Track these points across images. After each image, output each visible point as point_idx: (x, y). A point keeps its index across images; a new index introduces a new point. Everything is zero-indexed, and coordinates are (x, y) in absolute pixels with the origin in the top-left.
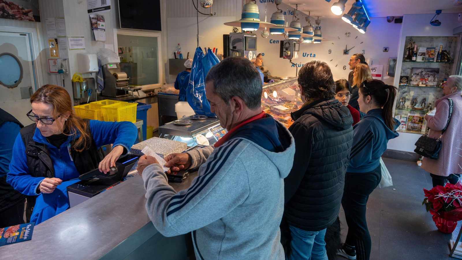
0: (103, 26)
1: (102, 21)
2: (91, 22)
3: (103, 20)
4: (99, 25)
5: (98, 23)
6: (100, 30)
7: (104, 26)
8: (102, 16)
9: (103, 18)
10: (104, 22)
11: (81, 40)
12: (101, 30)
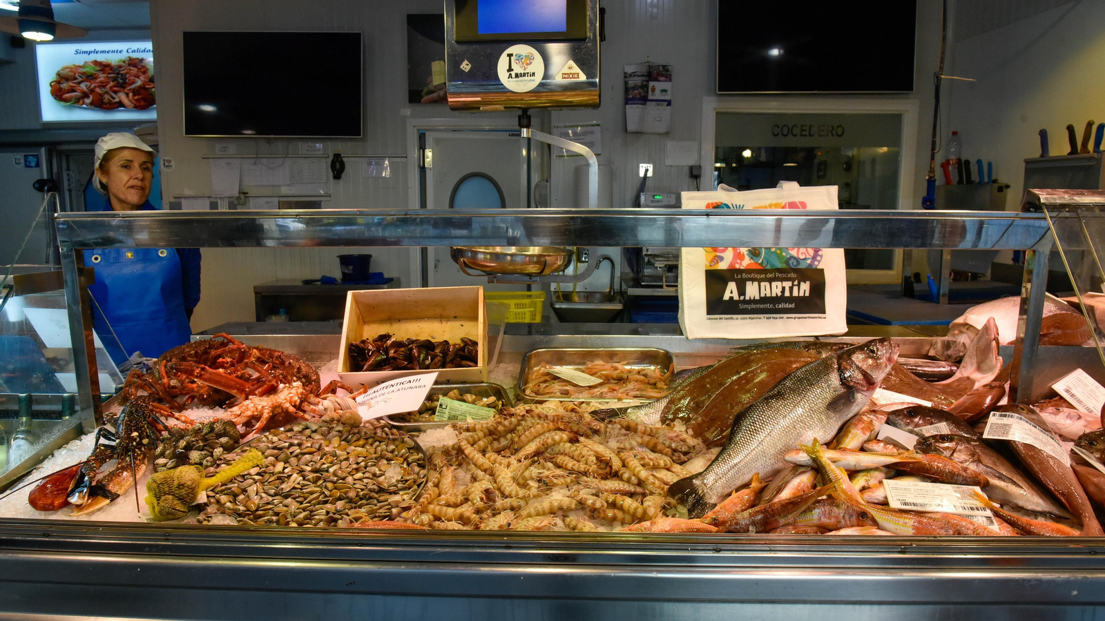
0: (664, 93)
1: (662, 79)
2: (626, 83)
3: (666, 77)
4: (653, 90)
5: (650, 86)
6: (654, 103)
7: (669, 92)
8: (664, 67)
9: (668, 71)
10: (670, 80)
11: (592, 133)
12: (658, 105)
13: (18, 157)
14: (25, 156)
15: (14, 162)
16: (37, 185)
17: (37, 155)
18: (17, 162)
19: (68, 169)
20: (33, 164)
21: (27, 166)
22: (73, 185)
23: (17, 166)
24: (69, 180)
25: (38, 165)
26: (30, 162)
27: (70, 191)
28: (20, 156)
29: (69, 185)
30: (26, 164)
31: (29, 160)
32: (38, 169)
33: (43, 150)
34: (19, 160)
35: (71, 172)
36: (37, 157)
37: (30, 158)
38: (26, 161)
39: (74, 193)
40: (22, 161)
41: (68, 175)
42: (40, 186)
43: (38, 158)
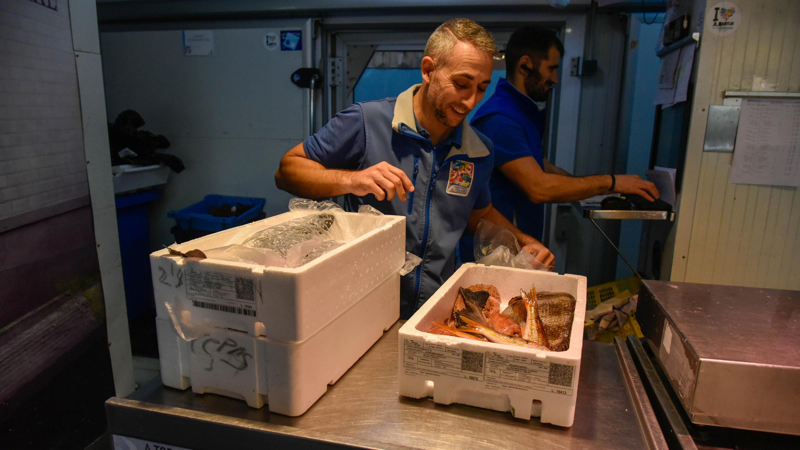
13: (271, 34)
14: (282, 32)
15: (265, 44)
16: (296, 78)
17: (300, 32)
18: (270, 42)
19: (334, 55)
20: (293, 45)
21: (284, 48)
22: (339, 80)
23: (268, 48)
24: (333, 71)
25: (299, 47)
26: (288, 42)
27: (334, 88)
28: (274, 33)
29: (333, 78)
30: (282, 45)
31: (287, 38)
32: (299, 52)
33: (308, 25)
34: (274, 38)
35: (337, 60)
36: (299, 33)
37: (290, 36)
38: (282, 41)
39: (339, 90)
40: (277, 41)
41: (333, 64)
42: (303, 78)
43: (301, 37)
